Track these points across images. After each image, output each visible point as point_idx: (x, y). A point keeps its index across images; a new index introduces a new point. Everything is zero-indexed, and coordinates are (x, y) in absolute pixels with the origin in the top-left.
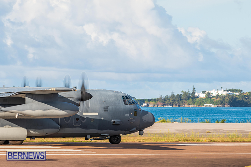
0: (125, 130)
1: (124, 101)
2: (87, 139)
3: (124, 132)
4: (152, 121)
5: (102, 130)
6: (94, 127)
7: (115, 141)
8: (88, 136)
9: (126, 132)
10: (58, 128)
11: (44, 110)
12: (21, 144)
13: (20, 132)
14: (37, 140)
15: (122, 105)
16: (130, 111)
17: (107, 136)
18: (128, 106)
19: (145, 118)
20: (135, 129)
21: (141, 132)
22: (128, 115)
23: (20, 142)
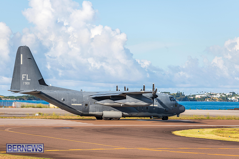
0: (170, 114)
1: (171, 99)
2: (151, 118)
3: (170, 115)
4: (184, 110)
5: (159, 114)
6: (155, 112)
7: (165, 119)
8: (152, 117)
9: (171, 115)
10: (138, 112)
11: (136, 103)
12: (119, 120)
13: (118, 114)
14: (127, 118)
15: (170, 102)
16: (173, 105)
17: (161, 117)
18: (172, 102)
19: (181, 108)
20: (175, 114)
21: (178, 115)
22: (172, 106)
23: (118, 119)
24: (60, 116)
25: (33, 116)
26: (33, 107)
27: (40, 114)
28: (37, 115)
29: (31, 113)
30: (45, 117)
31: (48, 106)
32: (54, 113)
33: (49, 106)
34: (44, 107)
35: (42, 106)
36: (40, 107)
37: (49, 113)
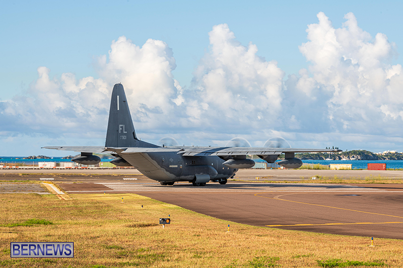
24: (343, 180)
25: (309, 179)
26: (309, 169)
27: (318, 177)
28: (315, 179)
29: (306, 176)
30: (324, 181)
31: (328, 168)
32: (335, 176)
33: (329, 166)
34: (323, 169)
35: (320, 168)
36: (318, 169)
37: (329, 176)
